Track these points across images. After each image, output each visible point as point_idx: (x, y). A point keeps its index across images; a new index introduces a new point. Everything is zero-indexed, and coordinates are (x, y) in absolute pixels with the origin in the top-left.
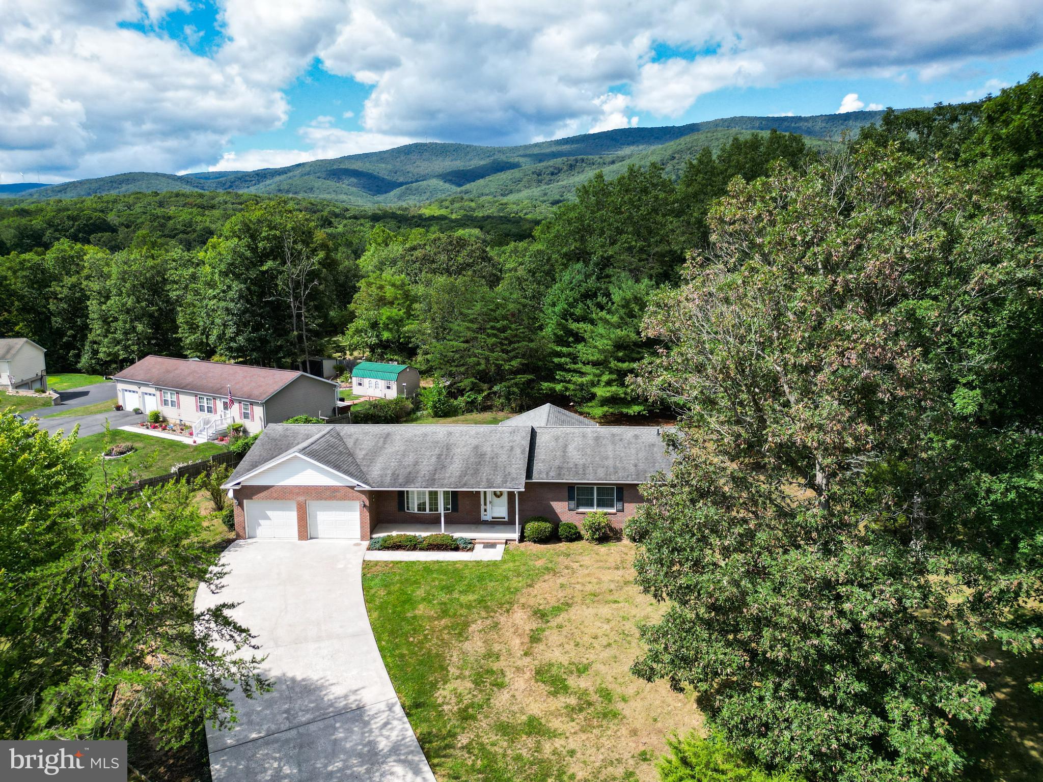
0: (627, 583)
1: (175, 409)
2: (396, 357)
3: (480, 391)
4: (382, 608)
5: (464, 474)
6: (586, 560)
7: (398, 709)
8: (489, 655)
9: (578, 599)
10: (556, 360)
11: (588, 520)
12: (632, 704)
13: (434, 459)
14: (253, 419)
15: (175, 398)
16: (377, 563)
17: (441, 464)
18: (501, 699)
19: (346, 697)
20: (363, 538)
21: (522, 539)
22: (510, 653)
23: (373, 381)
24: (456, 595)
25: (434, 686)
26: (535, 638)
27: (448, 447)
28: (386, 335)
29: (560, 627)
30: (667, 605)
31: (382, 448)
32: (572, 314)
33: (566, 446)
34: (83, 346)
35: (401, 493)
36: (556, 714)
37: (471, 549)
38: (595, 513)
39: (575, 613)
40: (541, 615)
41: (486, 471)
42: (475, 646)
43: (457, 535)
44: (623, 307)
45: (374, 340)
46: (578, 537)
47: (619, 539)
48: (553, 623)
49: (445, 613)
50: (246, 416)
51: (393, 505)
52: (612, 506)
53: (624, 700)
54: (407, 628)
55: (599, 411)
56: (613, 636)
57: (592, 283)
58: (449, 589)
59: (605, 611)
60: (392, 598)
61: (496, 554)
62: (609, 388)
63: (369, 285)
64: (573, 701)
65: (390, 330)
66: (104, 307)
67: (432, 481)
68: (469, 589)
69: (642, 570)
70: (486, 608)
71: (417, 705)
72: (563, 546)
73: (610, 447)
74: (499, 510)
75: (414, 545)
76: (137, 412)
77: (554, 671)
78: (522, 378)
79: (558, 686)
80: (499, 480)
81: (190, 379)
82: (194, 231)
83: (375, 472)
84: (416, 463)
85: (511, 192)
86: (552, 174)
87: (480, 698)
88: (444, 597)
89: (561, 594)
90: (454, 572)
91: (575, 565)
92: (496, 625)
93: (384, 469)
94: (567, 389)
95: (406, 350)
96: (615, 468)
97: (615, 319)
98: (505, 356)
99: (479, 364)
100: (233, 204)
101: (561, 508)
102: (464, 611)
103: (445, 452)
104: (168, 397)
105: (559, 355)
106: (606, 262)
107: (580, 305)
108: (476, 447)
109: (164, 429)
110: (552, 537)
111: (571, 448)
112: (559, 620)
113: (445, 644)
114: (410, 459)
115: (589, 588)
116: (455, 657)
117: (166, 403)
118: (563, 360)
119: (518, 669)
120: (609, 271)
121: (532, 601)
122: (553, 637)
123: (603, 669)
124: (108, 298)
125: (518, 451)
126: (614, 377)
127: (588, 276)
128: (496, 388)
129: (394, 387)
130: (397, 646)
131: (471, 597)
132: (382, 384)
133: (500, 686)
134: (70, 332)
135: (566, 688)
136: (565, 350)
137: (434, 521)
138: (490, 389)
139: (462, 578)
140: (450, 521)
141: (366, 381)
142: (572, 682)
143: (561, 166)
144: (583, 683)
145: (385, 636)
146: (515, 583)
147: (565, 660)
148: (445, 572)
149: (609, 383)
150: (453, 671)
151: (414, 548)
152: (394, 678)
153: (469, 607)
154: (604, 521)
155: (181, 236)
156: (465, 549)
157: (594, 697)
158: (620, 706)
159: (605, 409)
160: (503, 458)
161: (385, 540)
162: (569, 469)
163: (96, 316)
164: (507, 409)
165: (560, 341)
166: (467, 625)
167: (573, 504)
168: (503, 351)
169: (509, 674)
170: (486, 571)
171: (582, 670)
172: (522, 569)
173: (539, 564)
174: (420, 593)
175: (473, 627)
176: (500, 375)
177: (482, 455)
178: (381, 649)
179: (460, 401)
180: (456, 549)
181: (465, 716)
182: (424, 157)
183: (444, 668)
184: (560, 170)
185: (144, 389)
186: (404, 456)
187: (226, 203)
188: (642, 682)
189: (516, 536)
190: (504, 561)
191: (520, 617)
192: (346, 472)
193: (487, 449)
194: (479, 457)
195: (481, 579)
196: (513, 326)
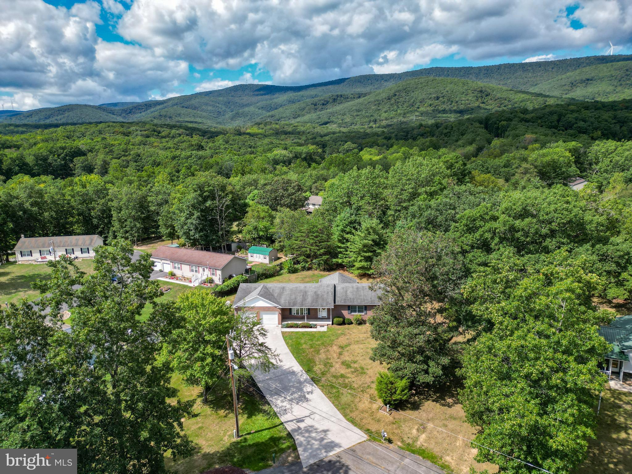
0: (368, 338)
1: (179, 271)
2: (265, 243)
3: (307, 262)
4: (292, 346)
5: (312, 302)
6: (355, 331)
7: (304, 371)
8: (327, 359)
9: (353, 342)
10: (339, 250)
11: (355, 317)
12: (370, 370)
13: (301, 297)
14: (216, 276)
15: (179, 266)
16: (286, 332)
17: (304, 299)
18: (333, 370)
19: (289, 369)
20: (279, 324)
21: (333, 324)
22: (333, 358)
23: (258, 255)
24: (314, 342)
25: (313, 367)
26: (340, 354)
27: (306, 292)
28: (261, 233)
29: (348, 351)
30: (379, 342)
31: (283, 292)
32: (345, 231)
33: (346, 291)
34: (108, 233)
35: (290, 309)
36: (349, 373)
37: (316, 328)
38: (357, 315)
39: (352, 347)
40: (341, 347)
41: (320, 301)
42: (323, 356)
43: (311, 323)
44: (366, 230)
45: (256, 236)
46: (351, 323)
47: (365, 324)
48: (346, 350)
49: (312, 347)
50: (213, 274)
51: (288, 313)
52: (363, 312)
53: (367, 369)
54: (301, 352)
55: (357, 272)
56: (364, 353)
57: (353, 217)
58: (312, 340)
59: (361, 346)
60: (294, 343)
61: (325, 329)
62: (361, 263)
63: (253, 211)
64: (353, 370)
65: (263, 231)
66: (119, 215)
67: (302, 305)
68: (318, 340)
69: (372, 333)
70: (324, 345)
71: (309, 371)
72: (347, 326)
73: (362, 292)
74: (324, 314)
75: (297, 326)
76: (161, 271)
77: (347, 362)
78: (325, 257)
79: (348, 366)
80: (325, 304)
81: (185, 258)
82: (130, 154)
83: (282, 301)
84: (296, 298)
85: (299, 116)
86: (323, 104)
87: (326, 370)
88: (311, 343)
89: (347, 341)
90: (312, 335)
91: (351, 332)
92: (328, 350)
93: (285, 300)
94: (343, 262)
95: (271, 240)
96: (364, 299)
97: (363, 235)
98: (318, 248)
99: (307, 251)
100: (141, 131)
101: (345, 313)
102: (318, 347)
103: (305, 294)
104: (176, 265)
105: (340, 247)
106: (359, 208)
107: (348, 227)
108: (315, 292)
109: (177, 279)
110: (343, 323)
111: (348, 292)
112: (348, 349)
113: (314, 356)
114: (293, 297)
115: (356, 339)
116: (317, 359)
117: (175, 268)
118: (342, 250)
119: (336, 362)
120: (360, 212)
121: (338, 344)
122: (346, 353)
123: (361, 362)
124: (121, 210)
125: (330, 293)
126: (363, 258)
127: (352, 214)
128: (314, 261)
129: (268, 258)
130: (299, 357)
131: (319, 342)
132: (262, 256)
133: (332, 366)
134: (102, 226)
135: (351, 367)
136: (343, 246)
137: (302, 318)
138: (312, 261)
139: (315, 337)
140: (308, 318)
141: (255, 255)
142: (352, 365)
143: (329, 100)
144: (355, 365)
145: (295, 354)
146: (332, 338)
147: (350, 360)
148: (309, 335)
149: (361, 261)
150: (317, 363)
151: (297, 327)
152: (301, 365)
153: (319, 345)
154: (360, 318)
155: (123, 158)
156: (314, 327)
157: (359, 369)
158: (366, 371)
159: (359, 271)
160: (325, 296)
161: (287, 324)
162: (348, 300)
163: (115, 219)
164: (318, 270)
165: (340, 241)
166: (319, 350)
167: (350, 311)
168: (316, 246)
169: (334, 364)
170: (322, 334)
171: (355, 362)
172: (334, 334)
173: (339, 332)
174: (303, 341)
175: (321, 351)
176: (316, 256)
177: (318, 295)
178: (295, 357)
179: (298, 266)
180: (311, 327)
181: (323, 374)
182: (246, 93)
183: (315, 362)
184: (328, 102)
185: (163, 261)
186: (291, 295)
187: (137, 130)
188: (372, 361)
189: (331, 323)
190: (327, 331)
191: (335, 348)
192: (273, 302)
193: (319, 293)
194: (317, 296)
195: (321, 337)
196: (321, 235)
